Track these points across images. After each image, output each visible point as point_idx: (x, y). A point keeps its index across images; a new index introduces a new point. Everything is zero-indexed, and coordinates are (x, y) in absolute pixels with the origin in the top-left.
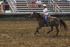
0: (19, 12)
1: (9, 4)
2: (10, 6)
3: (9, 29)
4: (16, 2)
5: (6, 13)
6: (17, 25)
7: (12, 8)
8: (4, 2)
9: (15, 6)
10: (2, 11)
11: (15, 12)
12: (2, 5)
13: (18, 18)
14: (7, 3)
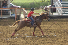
0: (65, 14)
1: (56, 7)
2: (57, 9)
3: (56, 28)
4: (62, 5)
5: (53, 15)
6: (63, 25)
7: (58, 11)
8: (52, 5)
9: (61, 9)
10: (50, 13)
11: (61, 14)
12: (50, 9)
13: (64, 19)
14: (54, 6)
